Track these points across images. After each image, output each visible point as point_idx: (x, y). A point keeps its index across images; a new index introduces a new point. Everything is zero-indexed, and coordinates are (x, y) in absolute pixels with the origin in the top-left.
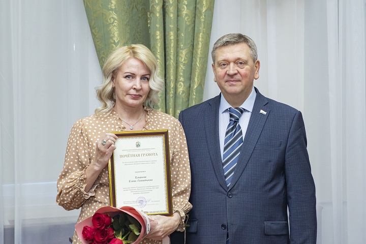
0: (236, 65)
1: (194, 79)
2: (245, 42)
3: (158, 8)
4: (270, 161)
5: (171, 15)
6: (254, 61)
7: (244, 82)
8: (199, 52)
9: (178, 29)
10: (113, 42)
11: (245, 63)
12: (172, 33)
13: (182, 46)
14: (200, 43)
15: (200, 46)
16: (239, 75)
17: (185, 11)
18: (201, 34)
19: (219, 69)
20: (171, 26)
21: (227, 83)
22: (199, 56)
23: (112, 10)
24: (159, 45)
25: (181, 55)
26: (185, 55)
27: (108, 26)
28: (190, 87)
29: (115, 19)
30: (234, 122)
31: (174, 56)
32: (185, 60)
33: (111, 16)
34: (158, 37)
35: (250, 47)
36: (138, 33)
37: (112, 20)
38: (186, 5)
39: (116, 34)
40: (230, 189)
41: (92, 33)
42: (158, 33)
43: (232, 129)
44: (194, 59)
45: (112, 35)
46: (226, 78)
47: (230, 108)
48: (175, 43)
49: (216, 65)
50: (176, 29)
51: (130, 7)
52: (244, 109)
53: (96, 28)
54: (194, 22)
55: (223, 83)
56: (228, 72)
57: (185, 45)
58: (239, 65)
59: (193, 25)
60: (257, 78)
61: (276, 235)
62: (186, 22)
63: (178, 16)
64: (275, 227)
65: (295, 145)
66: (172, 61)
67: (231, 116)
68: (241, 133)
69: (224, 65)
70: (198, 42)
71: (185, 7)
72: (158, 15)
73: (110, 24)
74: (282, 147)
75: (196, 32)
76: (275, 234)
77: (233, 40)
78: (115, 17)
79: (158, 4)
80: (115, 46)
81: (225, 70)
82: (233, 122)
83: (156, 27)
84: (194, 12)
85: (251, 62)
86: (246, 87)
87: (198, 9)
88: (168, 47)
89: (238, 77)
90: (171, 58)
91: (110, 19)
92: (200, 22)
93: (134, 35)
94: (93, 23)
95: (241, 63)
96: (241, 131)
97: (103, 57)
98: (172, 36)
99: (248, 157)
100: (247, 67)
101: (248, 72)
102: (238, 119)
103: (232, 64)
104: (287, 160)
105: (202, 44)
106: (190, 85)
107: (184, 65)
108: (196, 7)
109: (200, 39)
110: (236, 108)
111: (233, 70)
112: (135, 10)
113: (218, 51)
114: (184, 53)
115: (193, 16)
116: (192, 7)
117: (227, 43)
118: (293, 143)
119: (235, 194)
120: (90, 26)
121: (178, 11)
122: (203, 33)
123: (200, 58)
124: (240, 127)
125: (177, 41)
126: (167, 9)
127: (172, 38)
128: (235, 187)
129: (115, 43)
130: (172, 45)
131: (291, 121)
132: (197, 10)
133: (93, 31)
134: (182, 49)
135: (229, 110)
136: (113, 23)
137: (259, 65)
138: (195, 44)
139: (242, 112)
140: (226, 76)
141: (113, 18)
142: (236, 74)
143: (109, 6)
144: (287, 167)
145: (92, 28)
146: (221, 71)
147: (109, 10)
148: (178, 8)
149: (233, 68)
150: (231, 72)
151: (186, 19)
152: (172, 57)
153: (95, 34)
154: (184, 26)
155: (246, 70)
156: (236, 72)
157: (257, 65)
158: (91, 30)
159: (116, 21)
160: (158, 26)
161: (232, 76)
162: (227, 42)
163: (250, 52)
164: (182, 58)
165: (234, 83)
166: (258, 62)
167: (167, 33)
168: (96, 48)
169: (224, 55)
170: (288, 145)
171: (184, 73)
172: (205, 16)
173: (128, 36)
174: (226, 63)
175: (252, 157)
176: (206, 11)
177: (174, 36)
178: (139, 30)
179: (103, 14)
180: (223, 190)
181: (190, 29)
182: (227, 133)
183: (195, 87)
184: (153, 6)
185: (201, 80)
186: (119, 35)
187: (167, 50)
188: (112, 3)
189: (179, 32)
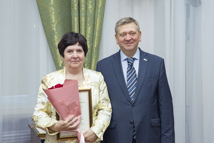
0: (130, 35)
1: (95, 42)
2: (134, 22)
3: (76, 5)
5: (83, 9)
6: (139, 32)
7: (135, 43)
8: (97, 28)
9: (86, 16)
10: (51, 22)
11: (135, 33)
12: (83, 18)
13: (88, 25)
14: (98, 24)
15: (98, 25)
17: (90, 7)
18: (98, 19)
20: (82, 14)
21: (126, 45)
22: (97, 30)
23: (51, 6)
24: (76, 24)
25: (88, 29)
26: (90, 30)
28: (92, 46)
29: (52, 11)
31: (84, 30)
32: (90, 32)
33: (51, 9)
34: (76, 20)
35: (136, 24)
36: (65, 18)
37: (51, 11)
38: (91, 4)
39: (53, 18)
40: (133, 102)
41: (41, 18)
42: (76, 18)
43: (130, 69)
44: (94, 32)
45: (51, 19)
48: (84, 23)
49: (118, 35)
50: (85, 16)
51: (61, 4)
53: (43, 15)
54: (95, 12)
55: (123, 45)
56: (126, 39)
57: (90, 24)
58: (132, 34)
59: (94, 14)
60: (140, 41)
62: (90, 12)
63: (86, 9)
64: (156, 122)
65: (163, 77)
66: (83, 33)
68: (135, 72)
69: (124, 35)
71: (90, 4)
72: (76, 9)
73: (50, 13)
74: (157, 78)
75: (96, 17)
77: (128, 21)
78: (53, 9)
79: (76, 3)
80: (52, 25)
81: (124, 38)
83: (75, 15)
84: (95, 7)
87: (97, 5)
88: (81, 26)
89: (132, 41)
90: (82, 31)
91: (50, 11)
92: (98, 12)
93: (63, 19)
94: (42, 12)
95: (133, 34)
96: (135, 70)
97: (46, 31)
98: (83, 19)
99: (141, 85)
100: (136, 35)
102: (133, 64)
103: (128, 35)
105: (99, 24)
106: (92, 45)
107: (89, 35)
108: (96, 5)
109: (98, 21)
110: (131, 58)
111: (129, 38)
112: (64, 6)
115: (94, 9)
116: (94, 5)
117: (124, 23)
120: (40, 14)
121: (86, 7)
122: (99, 18)
123: (98, 31)
124: (134, 68)
125: (86, 22)
126: (80, 5)
127: (83, 20)
129: (53, 23)
130: (83, 24)
131: (160, 64)
132: (96, 6)
134: (88, 27)
135: (127, 59)
136: (52, 13)
137: (141, 34)
138: (95, 24)
139: (134, 60)
141: (52, 10)
142: (130, 40)
143: (50, 4)
144: (159, 89)
145: (41, 15)
146: (122, 39)
147: (50, 6)
148: (86, 5)
149: (129, 36)
151: (90, 11)
152: (83, 31)
153: (43, 18)
154: (90, 14)
155: (136, 37)
156: (131, 38)
158: (41, 16)
159: (53, 12)
160: (76, 14)
161: (128, 41)
164: (88, 31)
165: (130, 44)
167: (80, 18)
168: (43, 26)
169: (124, 30)
170: (160, 77)
171: (89, 39)
172: (100, 9)
173: (60, 19)
174: (125, 34)
175: (143, 84)
176: (101, 7)
177: (84, 20)
178: (66, 17)
179: (46, 8)
181: (92, 16)
183: (95, 46)
184: (73, 4)
185: (98, 43)
186: (55, 19)
187: (81, 27)
188: (51, 2)
189: (87, 18)
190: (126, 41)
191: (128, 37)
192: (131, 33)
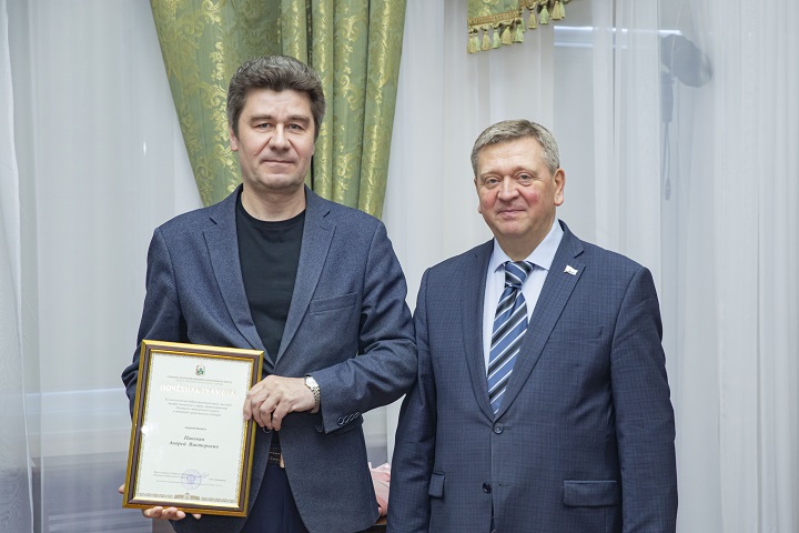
0: (514, 181)
2: (532, 135)
4: (578, 365)
6: (552, 171)
7: (532, 212)
8: (373, 158)
9: (335, 119)
10: (219, 140)
11: (533, 176)
13: (342, 147)
14: (375, 143)
15: (374, 149)
16: (521, 199)
17: (347, 86)
18: (376, 127)
19: (484, 189)
21: (499, 216)
22: (373, 165)
23: (217, 82)
25: (339, 164)
26: (348, 165)
27: (211, 111)
29: (222, 99)
30: (513, 289)
31: (327, 166)
32: (347, 173)
33: (216, 94)
35: (542, 145)
37: (218, 101)
38: (349, 76)
40: (497, 417)
41: (181, 124)
43: (509, 302)
44: (363, 171)
45: (217, 128)
46: (498, 206)
47: (507, 263)
48: (329, 143)
49: (479, 180)
50: (331, 117)
52: (533, 265)
53: (189, 116)
54: (364, 104)
55: (493, 215)
56: (499, 195)
57: (347, 146)
58: (522, 180)
59: (362, 111)
60: (559, 202)
61: (588, 507)
62: (349, 105)
63: (334, 94)
64: (584, 490)
65: (630, 333)
66: (324, 175)
67: (508, 278)
68: (525, 310)
69: (493, 181)
70: (371, 140)
71: (347, 78)
73: (214, 108)
74: (604, 338)
75: (366, 122)
76: (586, 504)
77: (508, 132)
78: (223, 95)
80: (223, 148)
81: (495, 190)
82: (510, 290)
84: (363, 87)
85: (544, 174)
86: (535, 221)
87: (371, 82)
89: (520, 203)
90: (322, 170)
91: (214, 100)
92: (374, 105)
94: (183, 106)
95: (525, 177)
96: (525, 307)
97: (200, 168)
99: (535, 358)
100: (536, 182)
101: (538, 192)
102: (520, 284)
103: (507, 180)
104: (614, 362)
105: (378, 145)
107: (346, 181)
108: (366, 78)
109: (375, 136)
110: (518, 263)
111: (510, 191)
113: (482, 156)
114: (345, 162)
115: (362, 94)
116: (360, 79)
117: (497, 140)
118: (625, 330)
119: (508, 428)
120: (178, 112)
121: (334, 86)
122: (380, 125)
123: (374, 169)
124: (523, 299)
125: (334, 140)
128: (509, 414)
129: (223, 142)
130: (325, 147)
131: (624, 288)
132: (369, 84)
133: (184, 120)
134: (341, 154)
135: (505, 267)
136: (219, 107)
137: (563, 178)
138: (365, 145)
139: (528, 270)
140: (498, 201)
141: (219, 97)
142: (515, 198)
143: (213, 76)
144: (615, 375)
145: (181, 115)
146: (488, 193)
147: (212, 83)
148: (334, 81)
149: (510, 186)
150: (507, 194)
151: (349, 99)
152: (324, 168)
153: (188, 125)
154: (346, 113)
155: (535, 188)
156: (515, 193)
157: (559, 179)
161: (507, 202)
162: (498, 136)
163: (544, 154)
164: (342, 170)
165: (513, 215)
166: (561, 173)
168: (189, 151)
169: (492, 162)
170: (615, 334)
172: (383, 95)
174: (498, 177)
175: (543, 356)
176: (384, 86)
177: (328, 131)
179: (201, 89)
180: (485, 420)
181: (356, 118)
182: (499, 311)
185: (377, 208)
188: (217, 71)
189: (336, 123)
190: (502, 200)
191: (508, 189)
192: (519, 174)
